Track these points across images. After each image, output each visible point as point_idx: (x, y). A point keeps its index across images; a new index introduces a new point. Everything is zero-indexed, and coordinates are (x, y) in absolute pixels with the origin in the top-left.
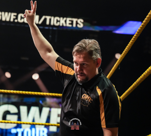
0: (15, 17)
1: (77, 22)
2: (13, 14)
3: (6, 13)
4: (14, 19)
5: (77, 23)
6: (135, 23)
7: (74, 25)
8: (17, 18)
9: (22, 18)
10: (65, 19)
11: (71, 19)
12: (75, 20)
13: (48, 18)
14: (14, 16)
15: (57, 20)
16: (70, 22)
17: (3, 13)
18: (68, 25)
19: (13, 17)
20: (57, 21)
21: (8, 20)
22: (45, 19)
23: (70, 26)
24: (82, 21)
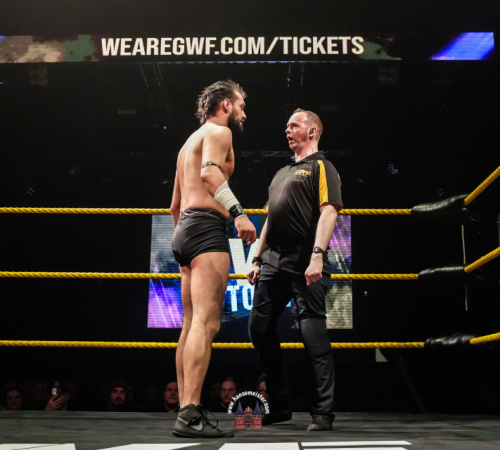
0: (213, 46)
1: (349, 42)
2: (208, 39)
3: (195, 40)
4: (212, 50)
5: (350, 45)
6: (481, 34)
7: (345, 51)
8: (218, 47)
9: (228, 45)
10: (323, 39)
11: (336, 38)
12: (345, 39)
13: (286, 40)
14: (212, 42)
15: (305, 41)
16: (335, 45)
17: (188, 39)
18: (330, 52)
19: (209, 46)
20: (307, 45)
21: (199, 52)
22: (280, 43)
23: (337, 52)
24: (361, 39)
